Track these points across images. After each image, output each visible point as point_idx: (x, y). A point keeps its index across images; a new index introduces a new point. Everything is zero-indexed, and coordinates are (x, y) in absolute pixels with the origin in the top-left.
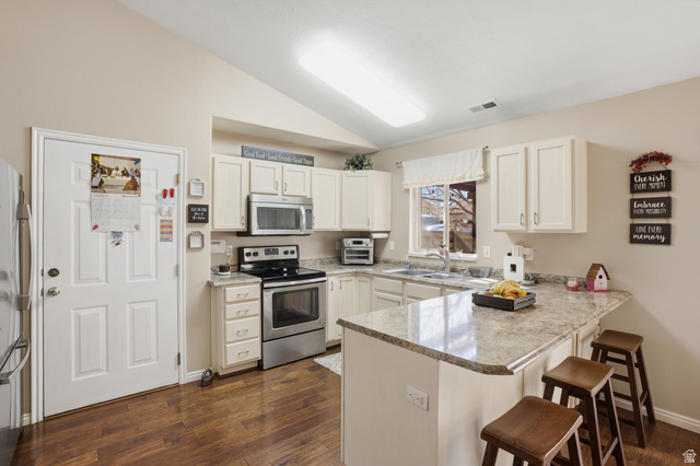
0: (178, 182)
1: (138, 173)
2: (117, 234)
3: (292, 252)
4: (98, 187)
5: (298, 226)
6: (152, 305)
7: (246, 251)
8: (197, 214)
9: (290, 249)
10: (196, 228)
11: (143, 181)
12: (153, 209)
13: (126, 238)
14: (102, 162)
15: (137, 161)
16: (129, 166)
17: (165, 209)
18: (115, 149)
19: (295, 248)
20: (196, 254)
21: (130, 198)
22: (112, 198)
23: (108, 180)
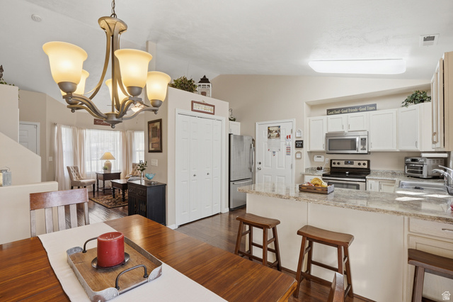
0: (292, 132)
1: (279, 131)
2: (274, 152)
3: (364, 164)
4: (269, 137)
5: (355, 148)
6: (284, 178)
7: (333, 161)
8: (299, 144)
9: (362, 162)
10: (299, 150)
11: (281, 133)
12: (284, 143)
13: (276, 153)
14: (270, 129)
15: (279, 127)
16: (277, 129)
17: (288, 143)
18: (273, 124)
19: (366, 162)
20: (298, 161)
21: (277, 140)
22: (273, 140)
23: (272, 134)
